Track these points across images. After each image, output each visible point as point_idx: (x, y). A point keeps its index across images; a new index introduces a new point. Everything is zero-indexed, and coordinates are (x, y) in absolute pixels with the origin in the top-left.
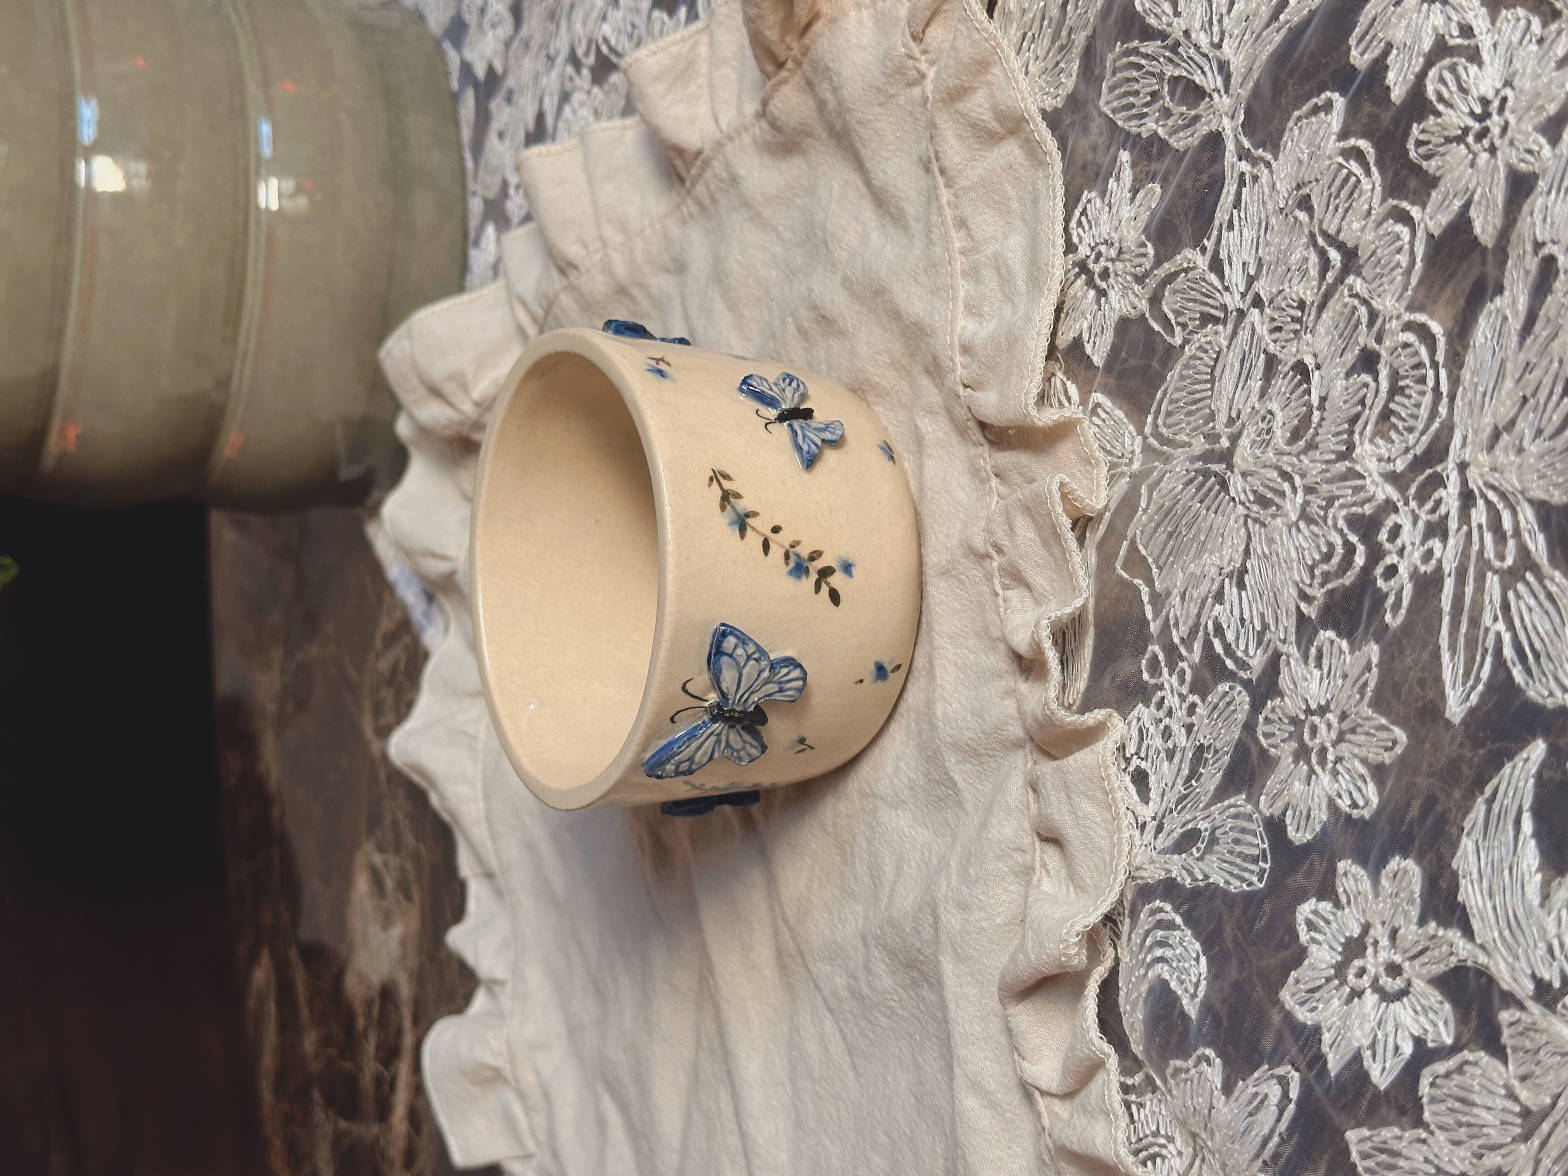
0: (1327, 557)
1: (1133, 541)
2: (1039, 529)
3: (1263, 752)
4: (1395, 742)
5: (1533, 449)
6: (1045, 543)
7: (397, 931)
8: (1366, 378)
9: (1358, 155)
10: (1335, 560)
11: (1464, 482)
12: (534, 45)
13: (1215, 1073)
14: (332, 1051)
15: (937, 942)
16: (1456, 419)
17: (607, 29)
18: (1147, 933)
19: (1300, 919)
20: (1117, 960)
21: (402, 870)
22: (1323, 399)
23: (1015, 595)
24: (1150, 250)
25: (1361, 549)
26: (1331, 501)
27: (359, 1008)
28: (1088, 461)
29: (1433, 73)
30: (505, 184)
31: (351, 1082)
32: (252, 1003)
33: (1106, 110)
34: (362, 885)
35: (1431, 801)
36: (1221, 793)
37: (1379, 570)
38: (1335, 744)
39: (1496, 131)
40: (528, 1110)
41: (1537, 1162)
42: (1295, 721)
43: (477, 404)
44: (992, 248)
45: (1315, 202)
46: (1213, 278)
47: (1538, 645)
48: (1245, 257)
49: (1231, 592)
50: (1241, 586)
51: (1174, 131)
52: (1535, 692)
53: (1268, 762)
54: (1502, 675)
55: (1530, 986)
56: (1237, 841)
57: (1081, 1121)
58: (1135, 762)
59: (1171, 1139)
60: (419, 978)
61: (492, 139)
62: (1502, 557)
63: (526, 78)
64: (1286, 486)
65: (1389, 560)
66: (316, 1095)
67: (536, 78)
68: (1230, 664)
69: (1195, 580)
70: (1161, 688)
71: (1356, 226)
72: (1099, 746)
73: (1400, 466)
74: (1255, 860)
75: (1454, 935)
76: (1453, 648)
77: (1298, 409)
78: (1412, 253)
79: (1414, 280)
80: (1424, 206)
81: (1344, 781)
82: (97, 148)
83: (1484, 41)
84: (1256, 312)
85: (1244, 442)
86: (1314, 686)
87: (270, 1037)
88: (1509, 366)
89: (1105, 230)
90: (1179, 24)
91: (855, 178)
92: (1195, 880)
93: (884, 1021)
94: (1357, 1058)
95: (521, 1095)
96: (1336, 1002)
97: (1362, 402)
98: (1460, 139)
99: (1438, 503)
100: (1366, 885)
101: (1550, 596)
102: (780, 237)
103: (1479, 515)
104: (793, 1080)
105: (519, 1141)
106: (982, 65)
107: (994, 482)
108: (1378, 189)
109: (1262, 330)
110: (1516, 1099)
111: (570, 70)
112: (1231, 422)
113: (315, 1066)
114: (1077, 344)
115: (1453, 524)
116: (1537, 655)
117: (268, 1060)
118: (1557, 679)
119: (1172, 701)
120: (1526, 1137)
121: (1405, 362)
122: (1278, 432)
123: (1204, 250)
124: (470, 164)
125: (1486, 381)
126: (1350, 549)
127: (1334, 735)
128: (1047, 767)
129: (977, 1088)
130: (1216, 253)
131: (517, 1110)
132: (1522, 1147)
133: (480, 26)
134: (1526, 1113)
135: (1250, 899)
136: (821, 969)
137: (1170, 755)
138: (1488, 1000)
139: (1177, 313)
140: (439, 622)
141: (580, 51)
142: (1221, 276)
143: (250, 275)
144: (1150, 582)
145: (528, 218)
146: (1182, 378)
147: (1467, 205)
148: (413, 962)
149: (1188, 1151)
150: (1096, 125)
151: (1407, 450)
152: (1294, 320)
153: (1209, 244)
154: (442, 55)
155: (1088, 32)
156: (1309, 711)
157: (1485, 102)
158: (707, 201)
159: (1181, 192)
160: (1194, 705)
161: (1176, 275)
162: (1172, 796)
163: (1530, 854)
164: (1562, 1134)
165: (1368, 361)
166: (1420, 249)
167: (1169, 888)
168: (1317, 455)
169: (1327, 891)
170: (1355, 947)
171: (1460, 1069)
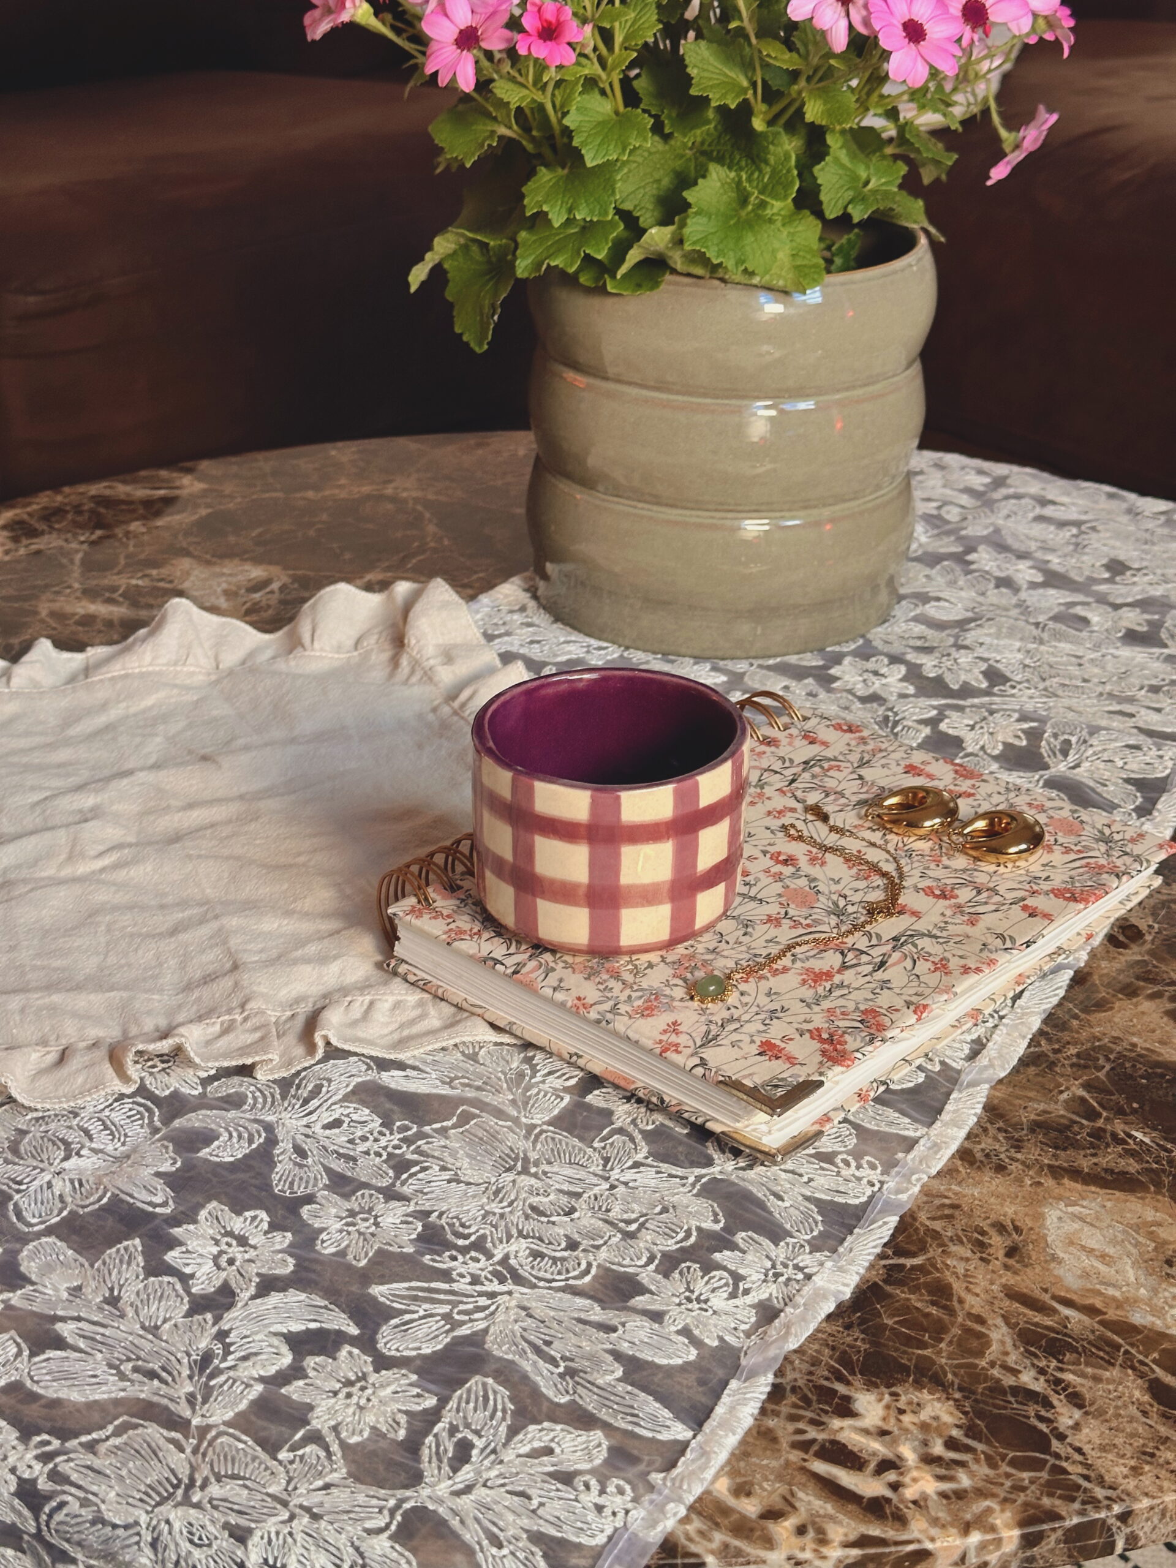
0: (463, 1225)
1: (479, 1118)
3: (353, 1193)
4: (358, 1261)
8: (564, 1243)
9: (687, 1238)
10: (462, 1230)
11: (501, 1295)
16: (537, 1289)
19: (258, 1212)
22: (554, 1223)
25: (467, 1242)
26: (495, 1227)
29: (725, 1274)
34: (257, 572)
36: (328, 1171)
37: (455, 1253)
38: (358, 1231)
39: (690, 1306)
42: (371, 1208)
46: (630, 1163)
47: (411, 1331)
48: (640, 1181)
49: (447, 1175)
52: (385, 1329)
53: (347, 1195)
54: (396, 1313)
55: (226, 1328)
56: (301, 1179)
58: (347, 1120)
59: (123, 1144)
62: (459, 1313)
65: (460, 1257)
68: (404, 1176)
69: (454, 1154)
70: (391, 1134)
71: (649, 1237)
73: (512, 1262)
74: (291, 1189)
75: (252, 1290)
76: (409, 1289)
77: (549, 1209)
78: (630, 1266)
79: (614, 1267)
80: (654, 1271)
81: (338, 1236)
83: (740, 1301)
84: (607, 1187)
85: (533, 1181)
86: (390, 1220)
88: (562, 1314)
92: (279, 1156)
94: (182, 1245)
96: (211, 1232)
97: (550, 1243)
98: (688, 1288)
99: (491, 1281)
100: (278, 1248)
101: (436, 1336)
103: (483, 1301)
108: (667, 1248)
109: (596, 1190)
110: (164, 1322)
112: (545, 1173)
115: (478, 1288)
116: (405, 1330)
118: (392, 1339)
119: (383, 1143)
120: (143, 1327)
121: (570, 1263)
122: (537, 1199)
123: (646, 1158)
125: (555, 1303)
126: (468, 1237)
127: (363, 1232)
130: (644, 1165)
134: (157, 1328)
135: (268, 1186)
137: (351, 1141)
138: (217, 1308)
139: (612, 1144)
142: (629, 1170)
144: (454, 1127)
146: (574, 1147)
147: (652, 1293)
151: (521, 1265)
152: (600, 1206)
153: (649, 1161)
156: (376, 1217)
157: (706, 1301)
159: (681, 1144)
160: (380, 1155)
161: (634, 1143)
162: (327, 1143)
163: (297, 1327)
164: (148, 1346)
165: (573, 1245)
166: (630, 1270)
167: (272, 1141)
168: (522, 1219)
169: (274, 1227)
170: (242, 1241)
171: (177, 1296)
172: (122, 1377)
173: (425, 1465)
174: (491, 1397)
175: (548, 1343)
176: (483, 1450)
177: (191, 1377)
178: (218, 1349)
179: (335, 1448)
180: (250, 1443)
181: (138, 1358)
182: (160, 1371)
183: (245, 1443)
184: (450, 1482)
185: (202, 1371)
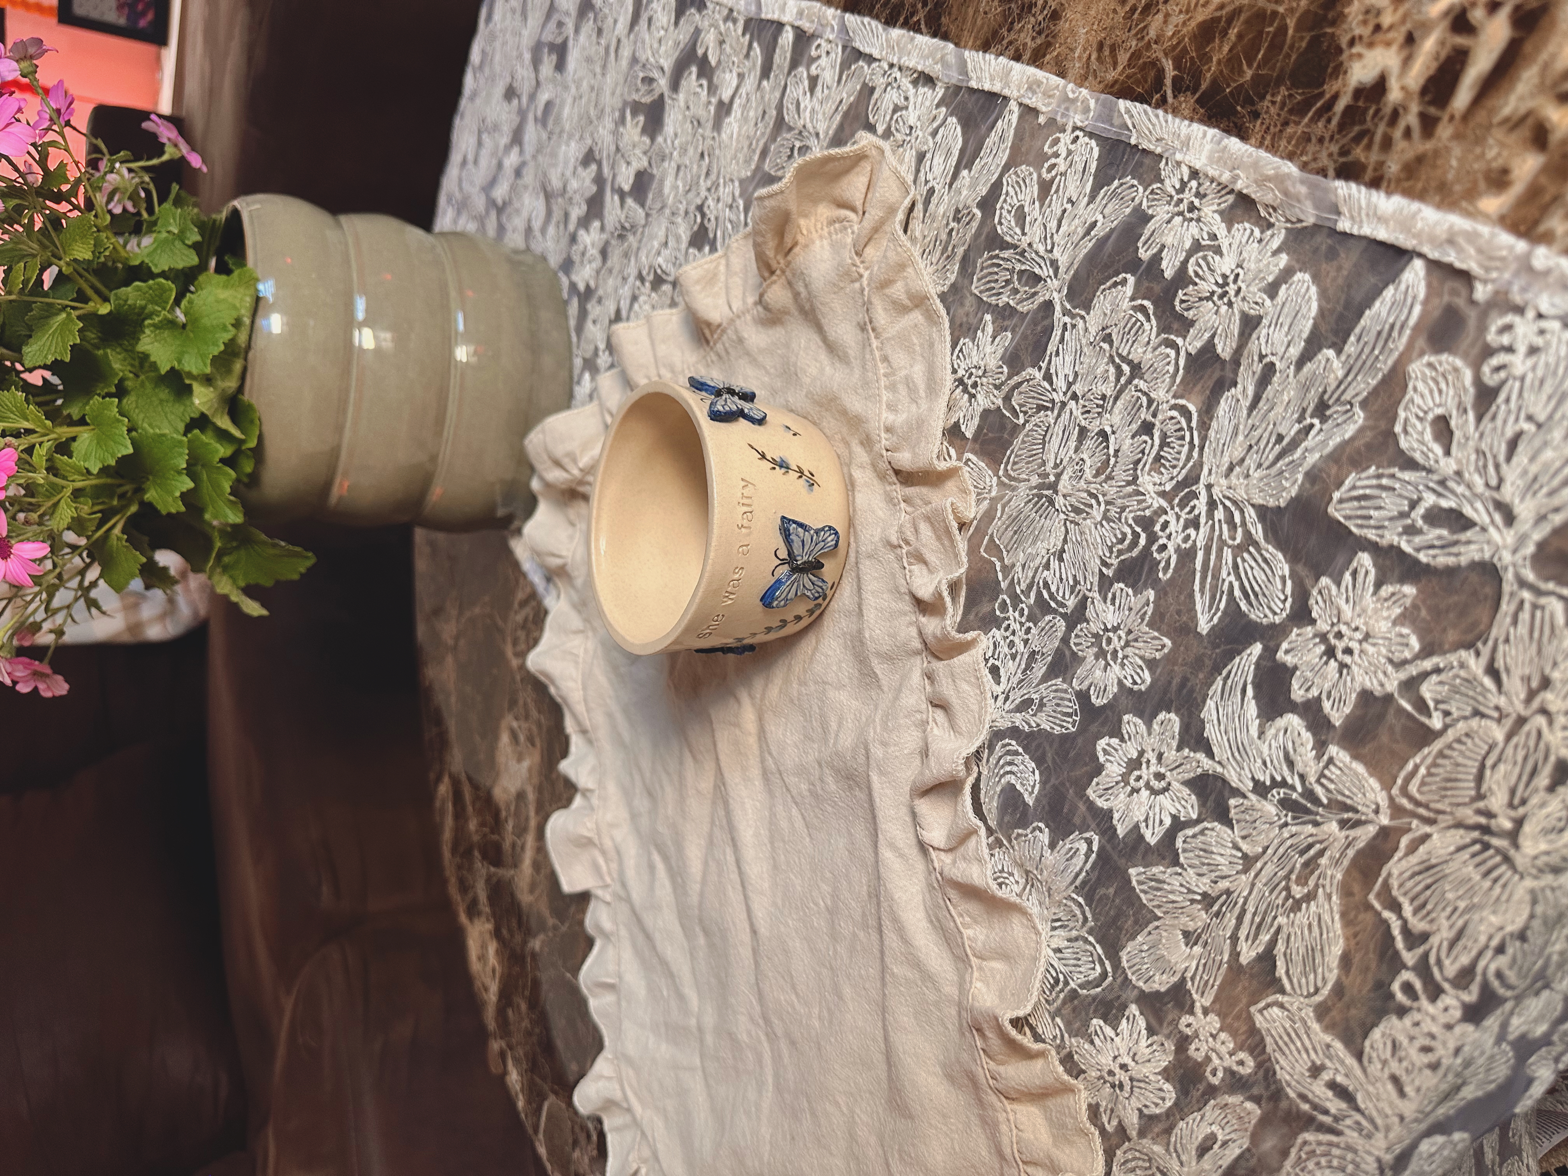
0: (1121, 541)
1: (992, 536)
2: (934, 530)
3: (1074, 654)
4: (1163, 646)
5: (1257, 475)
6: (939, 538)
7: (526, 764)
8: (1145, 438)
9: (1143, 309)
10: (1127, 542)
11: (1210, 496)
12: (615, 272)
13: (1045, 837)
14: (486, 830)
15: (868, 765)
16: (1205, 459)
17: (660, 260)
18: (1000, 758)
19: (1099, 748)
20: (980, 773)
21: (530, 730)
22: (1117, 451)
23: (916, 568)
24: (1005, 369)
25: (1143, 536)
26: (1123, 509)
27: (502, 806)
28: (965, 491)
29: (1192, 261)
30: (596, 349)
31: (498, 848)
32: (438, 804)
33: (976, 292)
34: (505, 738)
35: (1185, 680)
36: (1046, 678)
37: (1155, 548)
38: (1122, 649)
39: (1232, 293)
40: (607, 861)
41: (1253, 885)
42: (1096, 636)
43: (581, 470)
44: (903, 373)
45: (1114, 337)
46: (1046, 384)
47: (1257, 588)
48: (1067, 371)
49: (1054, 563)
50: (1061, 559)
51: (1021, 301)
52: (1255, 615)
53: (1077, 660)
54: (1233, 607)
55: (1251, 785)
56: (1058, 705)
57: (962, 865)
58: (991, 661)
59: (1011, 874)
60: (540, 790)
61: (589, 325)
62: (1234, 539)
63: (610, 290)
64: (1093, 502)
65: (1161, 542)
66: (476, 853)
67: (616, 290)
68: (1053, 604)
69: (1032, 557)
70: (1008, 619)
71: (1140, 350)
72: (973, 652)
73: (1168, 487)
74: (1069, 715)
75: (1201, 756)
76: (1202, 591)
77: (1100, 457)
78: (1177, 364)
79: (1178, 380)
80: (1185, 338)
81: (1129, 670)
82: (365, 323)
83: (1224, 242)
84: (1073, 403)
85: (1065, 477)
86: (1110, 616)
87: (449, 822)
88: (1241, 427)
89: (975, 360)
90: (1025, 240)
91: (816, 338)
92: (1030, 726)
93: (830, 809)
94: (1137, 826)
95: (604, 853)
96: (1122, 796)
97: (1143, 452)
98: (1208, 299)
99: (1194, 508)
100: (1143, 728)
101: (1265, 560)
102: (767, 372)
103: (1219, 514)
104: (772, 843)
105: (602, 878)
106: (902, 267)
107: (903, 505)
108: (1155, 329)
109: (1077, 413)
110: (1239, 849)
111: (638, 283)
112: (1056, 466)
113: (476, 838)
114: (957, 425)
115: (1203, 520)
116: (1256, 595)
117: (447, 835)
118: (1270, 608)
119: (1016, 626)
120: (1245, 871)
121: (1171, 427)
122: (1087, 471)
123: (1040, 368)
124: (574, 339)
125: (1224, 437)
126: (1136, 536)
127: (1122, 643)
128: (939, 666)
129: (893, 846)
130: (1048, 369)
131: (601, 861)
132: (1243, 877)
133: (582, 262)
134: (1245, 857)
135: (1065, 738)
136: (792, 780)
137: (1013, 657)
138: (1221, 793)
139: (1021, 406)
140: (554, 593)
141: (644, 273)
142: (1051, 384)
143: (451, 396)
144: (1001, 559)
145: (612, 366)
146: (1024, 442)
147: (1213, 336)
148: (536, 781)
149: (1022, 881)
150: (969, 301)
151: (1172, 479)
152: (1098, 406)
153: (1044, 365)
154: (558, 280)
155: (966, 247)
156: (1106, 630)
157: (1224, 277)
158: (723, 353)
159: (1024, 337)
160: (1029, 628)
161: (1021, 383)
162: (1015, 680)
163: (1252, 709)
164: (1270, 869)
165: (1147, 428)
166: (1182, 362)
167: (1014, 732)
168: (1113, 483)
169: (1116, 732)
170: (1135, 764)
171: (1202, 832)
172: (1310, 897)
173: (1464, 560)
174: (1361, 492)
175: (1280, 438)
176: (1439, 495)
177: (1316, 824)
178: (1277, 794)
179: (1427, 664)
180: (1418, 759)
181: (1287, 877)
182: (1306, 856)
183: (1417, 767)
184: (1492, 530)
185: (1308, 811)
